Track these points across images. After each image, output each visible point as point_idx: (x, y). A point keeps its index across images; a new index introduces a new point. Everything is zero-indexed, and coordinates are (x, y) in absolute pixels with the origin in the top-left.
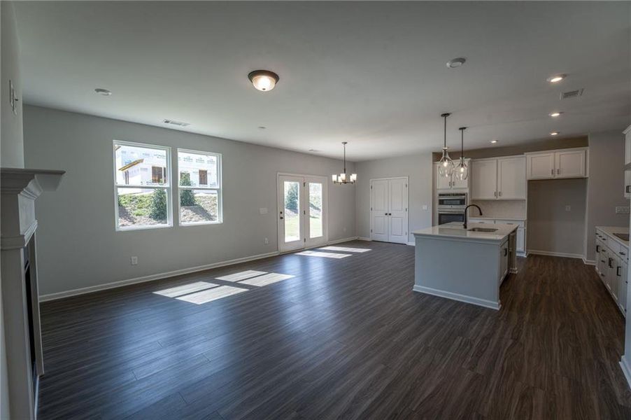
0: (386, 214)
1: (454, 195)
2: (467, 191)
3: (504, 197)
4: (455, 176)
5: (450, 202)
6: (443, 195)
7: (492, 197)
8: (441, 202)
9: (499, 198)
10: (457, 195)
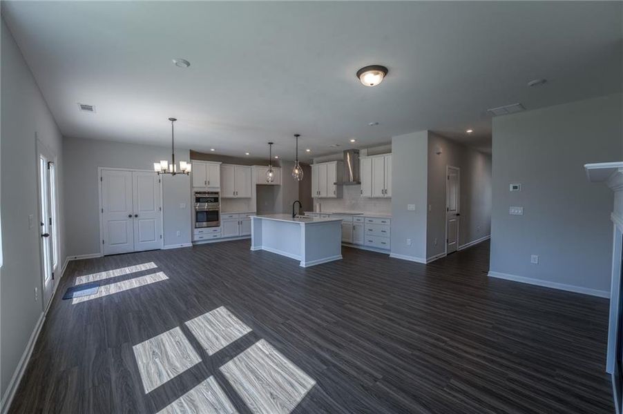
0: (130, 216)
1: (208, 193)
2: (219, 190)
3: (239, 196)
4: (209, 176)
5: (207, 200)
6: (199, 193)
7: (231, 196)
8: (198, 200)
9: (236, 197)
10: (212, 193)
